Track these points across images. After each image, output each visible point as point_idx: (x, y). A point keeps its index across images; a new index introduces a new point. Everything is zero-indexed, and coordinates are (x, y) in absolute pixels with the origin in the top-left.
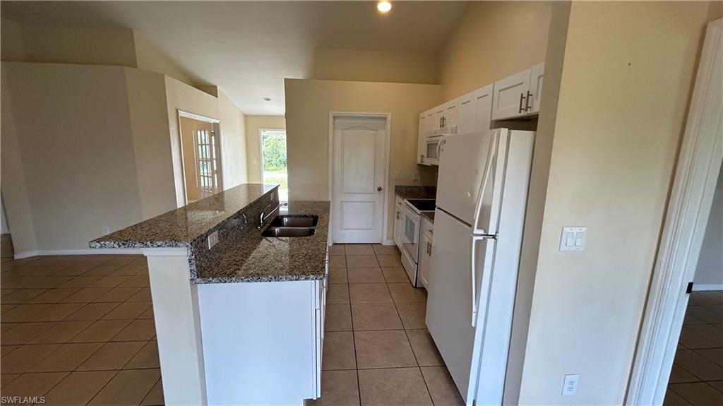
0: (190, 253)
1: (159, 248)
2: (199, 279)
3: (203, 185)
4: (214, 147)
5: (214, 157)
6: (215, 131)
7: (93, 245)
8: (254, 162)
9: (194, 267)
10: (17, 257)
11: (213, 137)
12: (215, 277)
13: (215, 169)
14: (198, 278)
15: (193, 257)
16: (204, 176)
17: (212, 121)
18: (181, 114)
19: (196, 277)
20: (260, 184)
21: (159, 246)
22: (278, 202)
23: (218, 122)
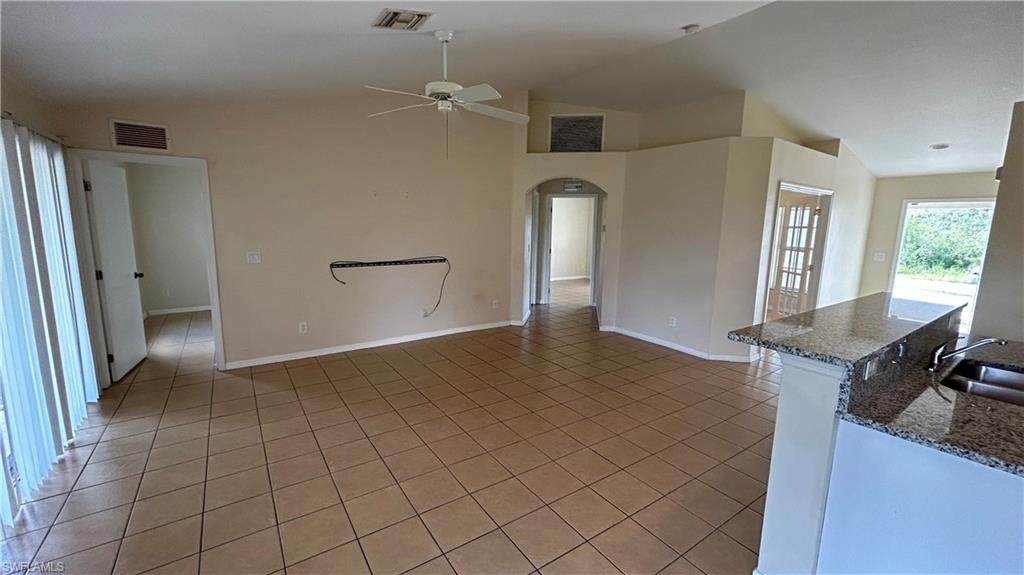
0: (845, 376)
1: (806, 359)
2: (850, 416)
3: (784, 284)
4: (814, 231)
5: (812, 246)
6: (821, 208)
7: (732, 336)
8: (879, 257)
9: (846, 397)
10: (601, 329)
11: (816, 217)
12: (880, 422)
13: (810, 264)
14: (849, 413)
15: (849, 383)
16: (789, 273)
17: (820, 192)
18: (784, 186)
19: (846, 411)
20: (885, 293)
21: (806, 356)
22: (958, 334)
23: (830, 193)
